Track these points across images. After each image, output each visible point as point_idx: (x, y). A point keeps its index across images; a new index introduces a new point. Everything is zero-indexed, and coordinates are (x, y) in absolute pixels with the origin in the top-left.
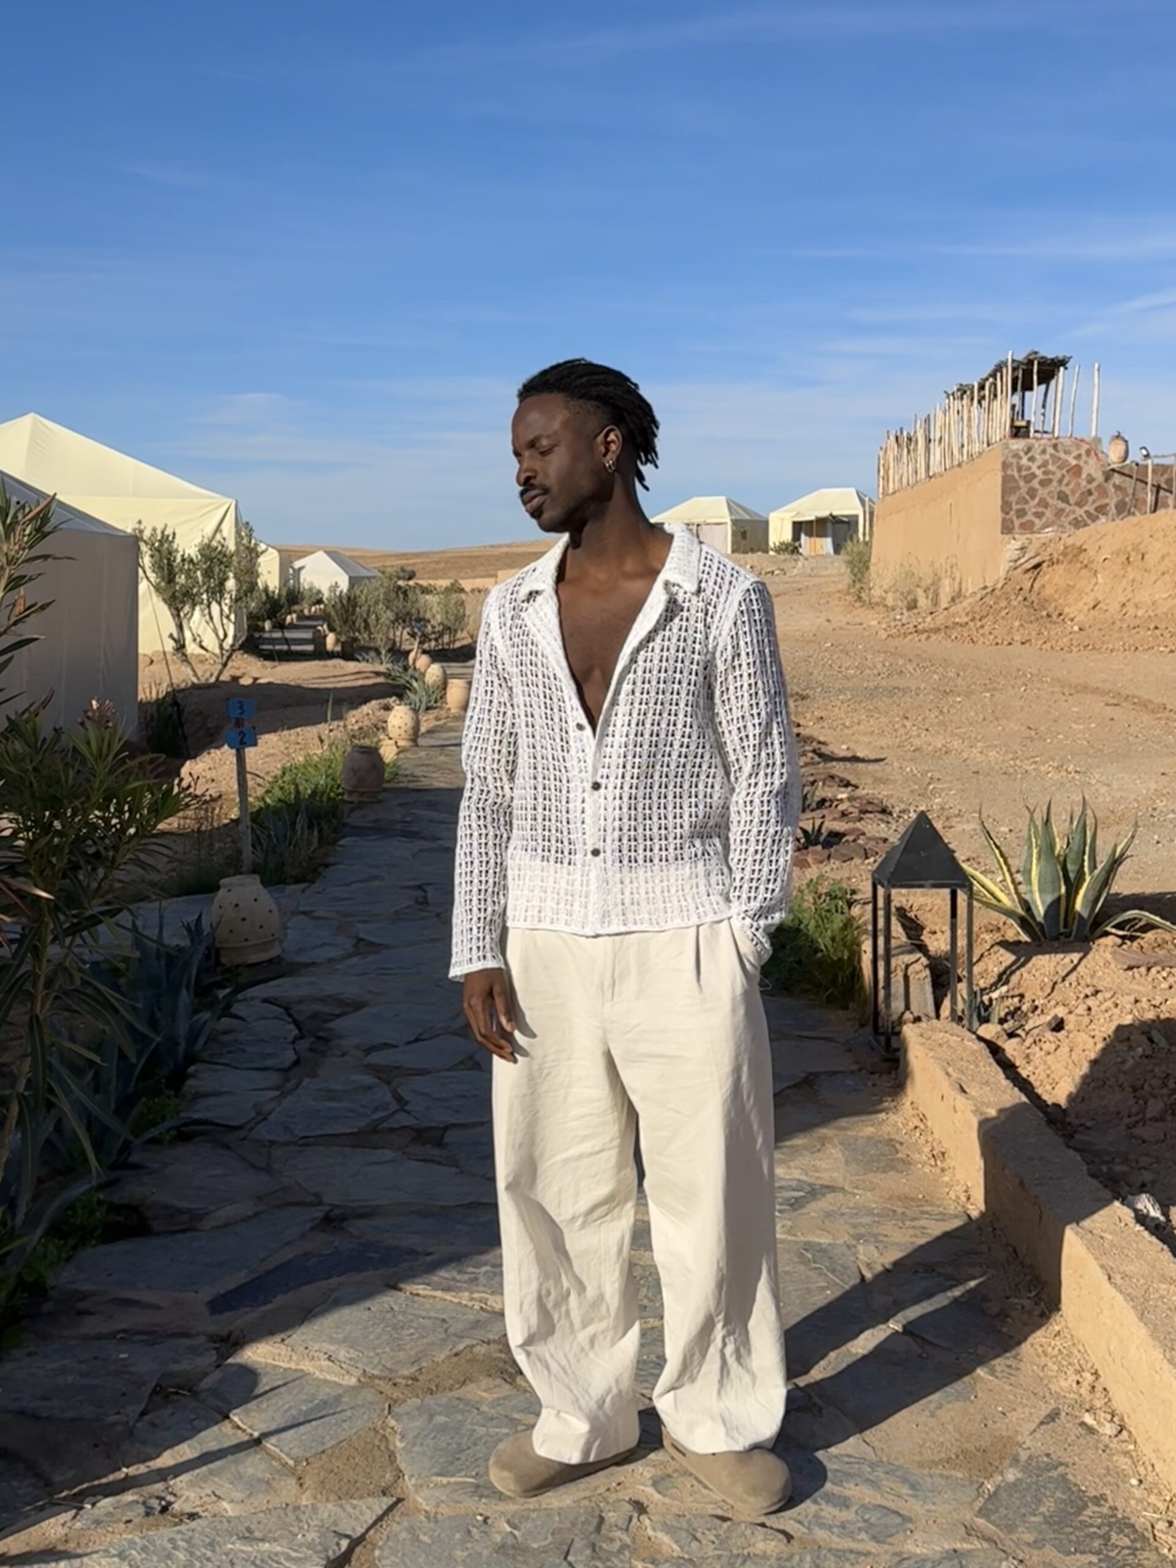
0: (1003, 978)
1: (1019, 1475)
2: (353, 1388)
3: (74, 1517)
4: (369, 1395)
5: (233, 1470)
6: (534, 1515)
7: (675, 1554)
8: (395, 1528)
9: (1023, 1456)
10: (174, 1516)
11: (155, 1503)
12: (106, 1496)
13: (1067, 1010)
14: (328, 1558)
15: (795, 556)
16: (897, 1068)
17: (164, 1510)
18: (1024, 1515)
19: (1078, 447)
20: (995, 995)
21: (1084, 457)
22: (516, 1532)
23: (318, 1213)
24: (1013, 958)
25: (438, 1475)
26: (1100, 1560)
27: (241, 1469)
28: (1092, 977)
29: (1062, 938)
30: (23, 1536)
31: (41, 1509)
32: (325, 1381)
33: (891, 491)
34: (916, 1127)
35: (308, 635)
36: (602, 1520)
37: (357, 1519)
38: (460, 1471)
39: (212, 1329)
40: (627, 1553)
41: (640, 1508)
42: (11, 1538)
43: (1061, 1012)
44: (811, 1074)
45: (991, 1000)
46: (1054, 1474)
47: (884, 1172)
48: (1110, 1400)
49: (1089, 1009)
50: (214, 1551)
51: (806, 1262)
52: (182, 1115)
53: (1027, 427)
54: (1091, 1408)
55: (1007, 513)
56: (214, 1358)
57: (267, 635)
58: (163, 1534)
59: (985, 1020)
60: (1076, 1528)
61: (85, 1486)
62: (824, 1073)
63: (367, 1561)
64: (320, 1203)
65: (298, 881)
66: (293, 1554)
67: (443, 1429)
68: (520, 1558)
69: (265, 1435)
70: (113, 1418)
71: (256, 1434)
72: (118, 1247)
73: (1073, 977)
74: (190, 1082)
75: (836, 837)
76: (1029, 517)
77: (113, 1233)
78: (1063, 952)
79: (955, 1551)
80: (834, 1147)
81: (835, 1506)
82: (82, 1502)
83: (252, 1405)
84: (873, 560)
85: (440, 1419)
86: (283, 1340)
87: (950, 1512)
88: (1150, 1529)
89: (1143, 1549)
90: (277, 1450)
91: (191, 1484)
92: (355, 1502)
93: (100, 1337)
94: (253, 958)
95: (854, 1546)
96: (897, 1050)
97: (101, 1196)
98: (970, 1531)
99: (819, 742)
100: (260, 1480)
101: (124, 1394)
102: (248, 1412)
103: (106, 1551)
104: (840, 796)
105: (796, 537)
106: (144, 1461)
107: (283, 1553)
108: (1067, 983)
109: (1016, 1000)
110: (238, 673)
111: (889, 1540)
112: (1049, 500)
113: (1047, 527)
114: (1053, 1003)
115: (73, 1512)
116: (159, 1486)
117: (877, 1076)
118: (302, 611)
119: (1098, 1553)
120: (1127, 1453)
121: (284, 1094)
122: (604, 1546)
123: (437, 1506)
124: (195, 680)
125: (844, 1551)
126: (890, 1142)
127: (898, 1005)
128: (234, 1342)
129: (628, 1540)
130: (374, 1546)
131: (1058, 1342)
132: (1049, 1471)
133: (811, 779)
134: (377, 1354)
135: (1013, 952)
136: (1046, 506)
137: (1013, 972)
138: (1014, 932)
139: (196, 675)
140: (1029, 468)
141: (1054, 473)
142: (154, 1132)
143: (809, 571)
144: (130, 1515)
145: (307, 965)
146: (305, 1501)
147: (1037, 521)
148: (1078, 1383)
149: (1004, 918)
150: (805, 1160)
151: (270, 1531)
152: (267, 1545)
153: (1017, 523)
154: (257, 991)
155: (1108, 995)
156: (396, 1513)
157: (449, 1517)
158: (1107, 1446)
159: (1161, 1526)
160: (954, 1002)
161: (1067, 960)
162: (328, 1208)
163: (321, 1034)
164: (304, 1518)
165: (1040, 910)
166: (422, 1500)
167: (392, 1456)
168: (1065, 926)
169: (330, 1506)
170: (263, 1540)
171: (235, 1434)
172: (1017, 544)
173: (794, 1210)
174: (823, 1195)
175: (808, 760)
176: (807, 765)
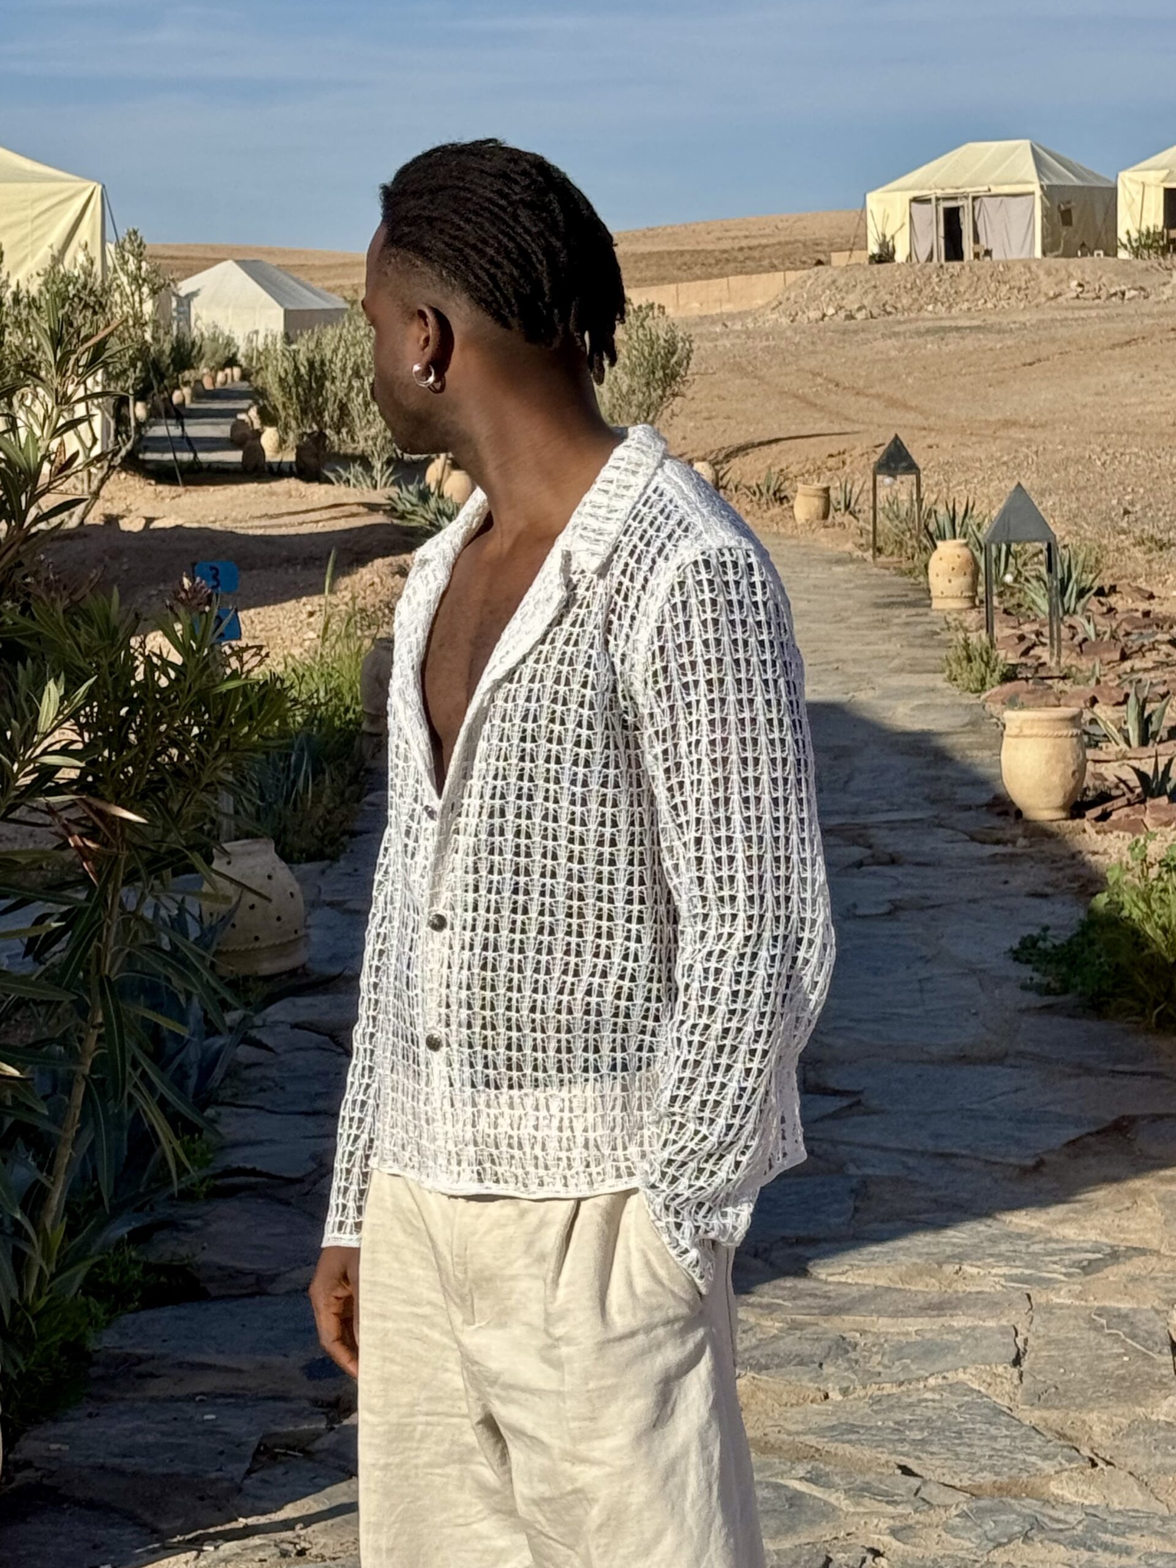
35: (221, 430)
44: (1124, 1117)
62: (1144, 1117)
173: (1087, 1274)
174: (1130, 1258)
175: (1161, 658)
176: (1157, 666)
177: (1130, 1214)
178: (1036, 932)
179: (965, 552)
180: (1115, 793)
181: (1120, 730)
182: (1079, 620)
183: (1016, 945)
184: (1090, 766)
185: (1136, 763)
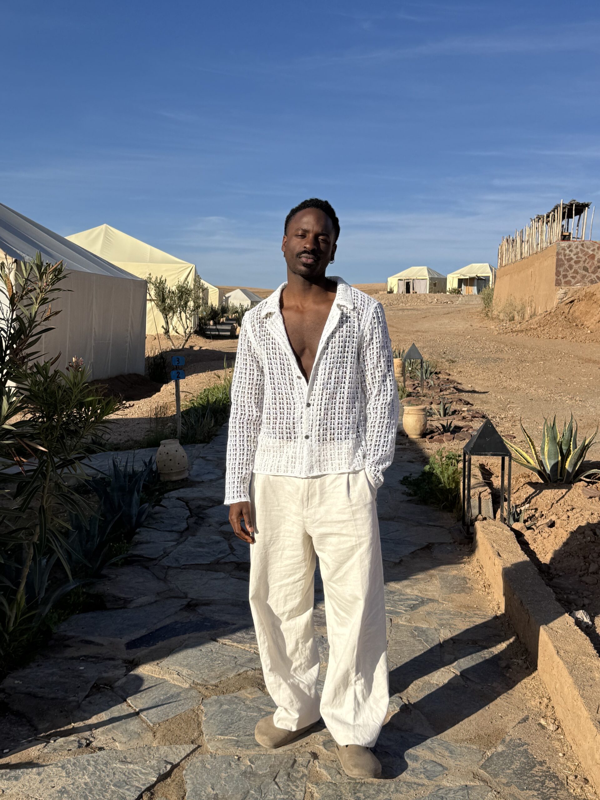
0: (528, 500)
1: (504, 749)
2: (187, 689)
3: (45, 747)
4: (194, 693)
5: (124, 727)
6: (263, 758)
7: (328, 781)
8: (195, 760)
9: (508, 739)
10: (92, 748)
11: (84, 742)
12: (61, 737)
13: (557, 517)
14: (160, 773)
15: (458, 295)
16: (472, 542)
17: (88, 745)
18: (504, 769)
19: (594, 245)
20: (523, 508)
21: (596, 251)
22: (252, 766)
23: (185, 602)
24: (534, 490)
25: (219, 735)
26: (538, 794)
27: (128, 727)
28: (572, 501)
29: (558, 482)
30: (19, 755)
31: (30, 742)
32: (175, 685)
33: (504, 265)
34: (478, 572)
35: (229, 327)
36: (295, 761)
37: (177, 755)
38: (230, 733)
39: (125, 656)
40: (305, 779)
41: (315, 756)
42: (13, 756)
43: (554, 518)
44: (430, 543)
45: (521, 510)
46: (522, 749)
47: (459, 593)
48: (554, 713)
49: (569, 517)
50: (107, 767)
51: (414, 637)
52: (129, 552)
53: (569, 236)
54: (545, 716)
55: (559, 276)
56: (125, 671)
57: (211, 327)
58: (85, 757)
59: (517, 520)
60: (529, 777)
61: (52, 731)
62: (437, 543)
63: (179, 776)
64: (186, 597)
65: (201, 442)
66: (143, 771)
67: (226, 712)
68: (252, 779)
69: (142, 710)
70: (72, 699)
71: (137, 710)
72: (89, 615)
73: (562, 501)
74: (136, 536)
75: (458, 429)
76: (569, 278)
77: (87, 608)
78: (558, 489)
79: (466, 786)
80: (437, 579)
81: (411, 760)
82: (50, 739)
83: (138, 695)
84: (494, 297)
85: (225, 707)
86: (158, 664)
87: (467, 766)
88: (565, 778)
89: (560, 789)
90: (146, 718)
91: (103, 733)
92: (177, 746)
93: (73, 658)
94: (175, 478)
95: (417, 781)
96: (473, 533)
97: (84, 590)
98: (475, 776)
99: (458, 383)
100: (135, 733)
101: (79, 687)
102: (135, 698)
103: (57, 764)
104: (463, 409)
105: (460, 286)
106: (82, 720)
107: (139, 770)
108: (559, 504)
109: (533, 511)
110: (192, 344)
111: (435, 779)
112: (579, 271)
113: (578, 283)
114: (551, 513)
115: (45, 744)
116: (88, 733)
117: (462, 546)
118: (228, 317)
119: (538, 790)
120: (559, 740)
121: (178, 544)
122: (294, 774)
123: (217, 750)
124: (173, 347)
125: (411, 783)
126: (464, 579)
127: (475, 511)
128: (135, 664)
129: (306, 772)
130: (183, 769)
131: (533, 682)
132: (519, 747)
133: (450, 400)
134: (201, 673)
135: (534, 488)
136: (577, 273)
137: (533, 497)
138: (536, 478)
139: (173, 345)
140: (570, 255)
141: (581, 258)
142: (114, 560)
143: (464, 302)
144: (71, 747)
145: (199, 483)
146: (155, 745)
147: (573, 280)
148: (540, 703)
149: (532, 471)
150: (421, 586)
151: (135, 759)
152: (132, 766)
153: (563, 281)
154: (174, 494)
155: (578, 510)
156: (197, 753)
157: (222, 756)
158: (550, 736)
159: (571, 778)
160: (502, 511)
161: (560, 493)
162: (189, 600)
163: (201, 515)
164: (152, 753)
165: (548, 468)
166: (210, 747)
167: (199, 724)
168: (561, 476)
169: (165, 748)
170: (130, 763)
171: (128, 709)
172: (561, 291)
173: (412, 611)
174: (427, 603)
175: (451, 391)
176: (450, 394)
177: (429, 583)
178: (408, 474)
179: (401, 361)
180: (435, 430)
181: (438, 411)
182: (429, 380)
183: (401, 479)
184: (429, 422)
185: (441, 422)
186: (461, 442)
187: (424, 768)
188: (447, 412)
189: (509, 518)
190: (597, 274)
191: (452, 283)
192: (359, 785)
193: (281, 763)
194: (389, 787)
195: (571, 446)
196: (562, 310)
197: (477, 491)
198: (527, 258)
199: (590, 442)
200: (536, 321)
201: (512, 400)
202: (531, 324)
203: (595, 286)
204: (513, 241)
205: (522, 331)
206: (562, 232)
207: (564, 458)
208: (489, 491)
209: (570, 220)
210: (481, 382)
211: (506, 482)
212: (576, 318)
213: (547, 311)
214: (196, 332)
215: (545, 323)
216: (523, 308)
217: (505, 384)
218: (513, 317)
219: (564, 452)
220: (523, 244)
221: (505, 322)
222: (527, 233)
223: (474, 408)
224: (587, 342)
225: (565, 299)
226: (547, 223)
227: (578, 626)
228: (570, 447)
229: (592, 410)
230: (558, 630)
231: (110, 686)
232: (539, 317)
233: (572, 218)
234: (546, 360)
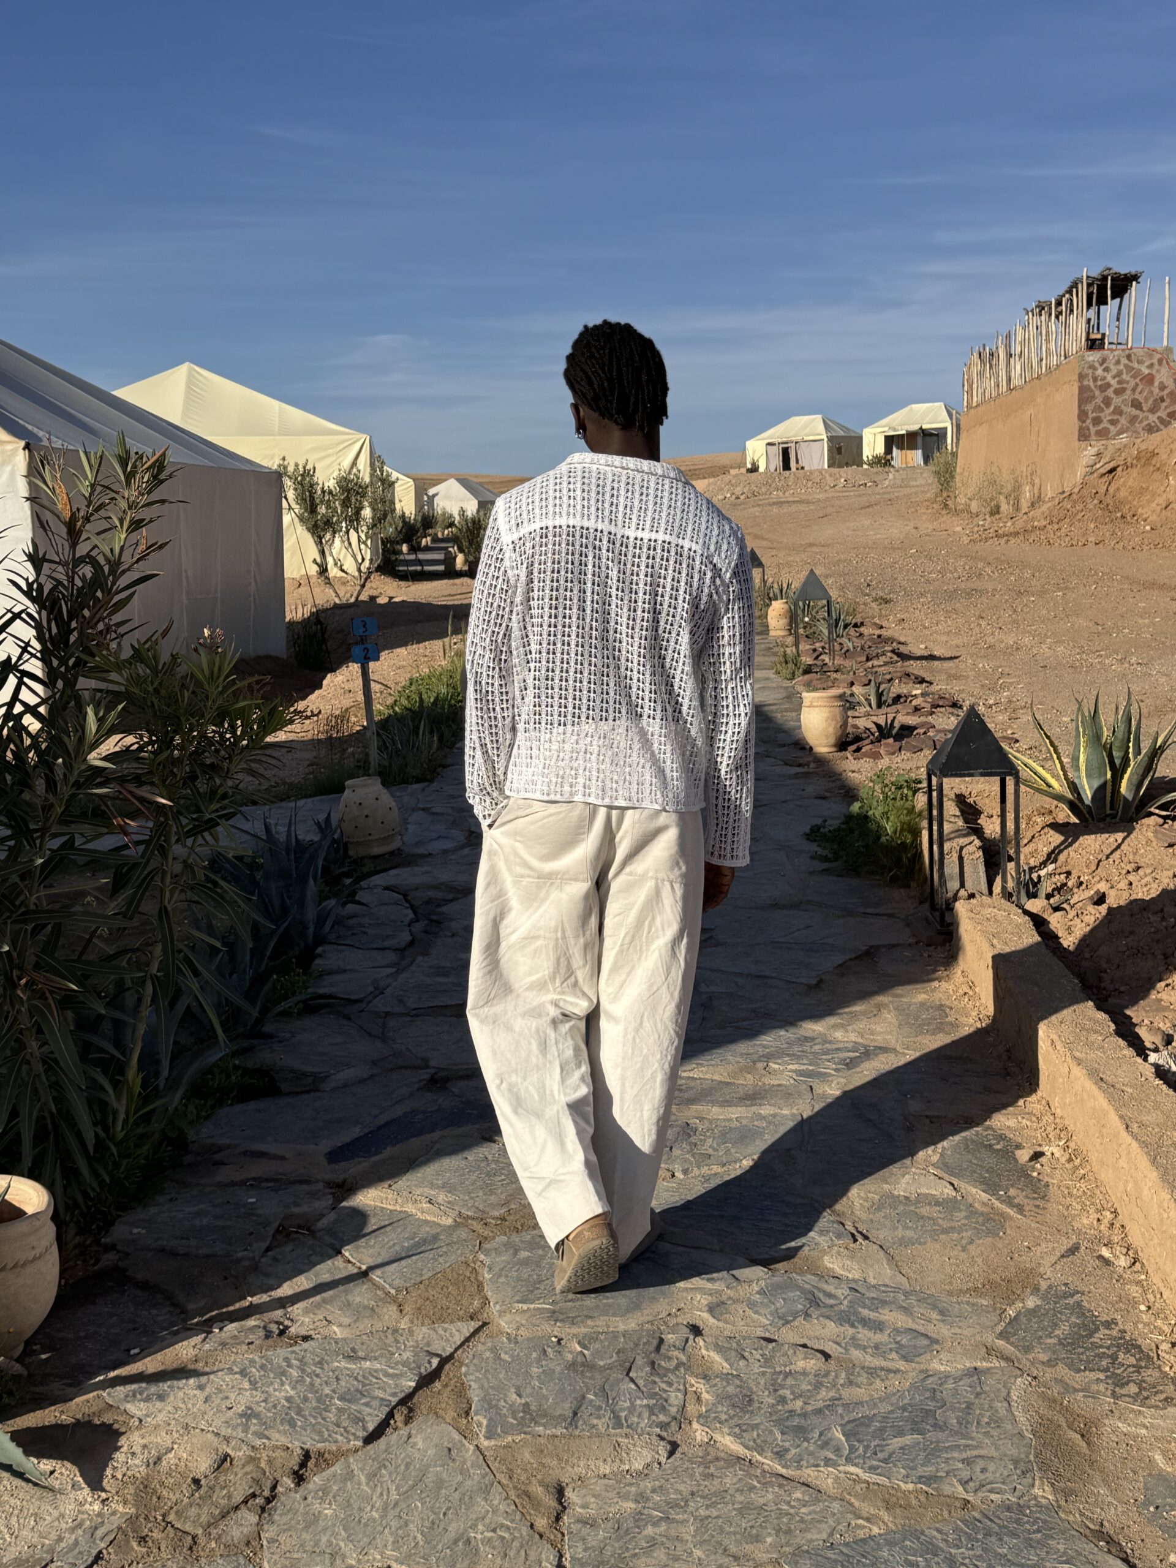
0: (1052, 856)
1: (1038, 1302)
2: (450, 1227)
3: (204, 1340)
4: (463, 1233)
5: (343, 1299)
6: (602, 1337)
7: (725, 1371)
8: (480, 1347)
9: (1044, 1285)
10: (290, 1338)
11: (274, 1328)
12: (232, 1322)
13: (1109, 885)
14: (421, 1374)
15: (887, 469)
16: (950, 940)
17: (282, 1333)
18: (1041, 1337)
19: (1151, 356)
20: (1042, 873)
21: (1156, 366)
22: (585, 1352)
23: (425, 1075)
24: (1062, 838)
25: (519, 1302)
26: (1107, 1377)
27: (350, 1298)
28: (1135, 854)
29: (1108, 819)
30: (159, 1356)
31: (176, 1330)
32: (426, 1222)
33: (975, 404)
34: (965, 994)
35: (440, 556)
36: (661, 1341)
37: (447, 1340)
38: (539, 1299)
39: (329, 1176)
40: (682, 1370)
41: (696, 1330)
42: (149, 1359)
43: (1103, 887)
44: (872, 947)
45: (1039, 877)
46: (1071, 1301)
47: (933, 1034)
48: (1126, 1236)
49: (1131, 884)
50: (322, 1369)
51: (857, 1115)
52: (309, 990)
53: (1102, 339)
54: (1109, 1243)
55: (1084, 422)
56: (330, 1202)
57: (405, 557)
58: (279, 1354)
59: (1034, 896)
60: (1087, 1349)
61: (214, 1313)
62: (884, 946)
63: (454, 1376)
64: (427, 1067)
65: (418, 781)
66: (391, 1371)
67: (526, 1262)
68: (588, 1374)
69: (371, 1268)
70: (241, 1254)
71: (364, 1267)
72: (252, 1105)
73: (1116, 855)
74: (318, 961)
75: (907, 731)
76: (1105, 424)
77: (246, 1094)
78: (1108, 832)
79: (976, 1369)
80: (889, 1012)
81: (871, 1329)
82: (211, 1327)
83: (362, 1242)
84: (958, 470)
85: (524, 1254)
86: (390, 1186)
87: (974, 1335)
88: (1154, 1348)
89: (1146, 1367)
90: (381, 1281)
91: (306, 1311)
92: (446, 1326)
93: (233, 1184)
94: (376, 851)
95: (884, 1364)
96: (951, 924)
97: (237, 1062)
98: (990, 1351)
99: (900, 643)
100: (366, 1307)
101: (251, 1233)
102: (358, 1248)
103: (230, 1369)
104: (914, 692)
105: (888, 450)
106: (266, 1291)
107: (382, 1370)
108: (1111, 860)
109: (1063, 876)
110: (375, 593)
111: (917, 1359)
112: (1124, 408)
113: (1122, 433)
114: (1097, 879)
115: (203, 1335)
116: (280, 1312)
117: (932, 948)
118: (436, 534)
119: (1106, 1370)
120: (1138, 1282)
121: (398, 972)
122: (663, 1363)
123: (518, 1329)
124: (337, 601)
125: (875, 1369)
126: (941, 1007)
127: (953, 885)
128: (349, 1188)
129: (683, 1358)
130: (462, 1364)
131: (1083, 1185)
132: (1065, 1298)
133: (888, 677)
134: (472, 1198)
135: (1062, 833)
136: (1121, 413)
137: (1061, 851)
138: (1064, 815)
139: (338, 595)
140: (1104, 378)
141: (1128, 382)
142: (284, 1005)
143: (899, 482)
144: (251, 1338)
145: (422, 856)
146: (404, 1325)
147: (1112, 428)
148: (1099, 1220)
149: (1056, 802)
150: (861, 1025)
151: (372, 1351)
152: (368, 1363)
153: (1093, 430)
154: (378, 880)
155: (1148, 871)
156: (482, 1335)
157: (528, 1339)
158: (1120, 1276)
159: (1165, 1346)
160: (1004, 880)
161: (1112, 839)
162: (433, 1071)
163: (435, 917)
164: (401, 1339)
165: (1088, 794)
166: (504, 1324)
167: (480, 1286)
168: (1112, 808)
169: (424, 1329)
170: (364, 1359)
171: (346, 1268)
172: (1091, 451)
173: (849, 1069)
174: (876, 1055)
175: (888, 659)
176: (886, 664)
177: (876, 1019)
178: (819, 822)
179: (787, 606)
180: (864, 735)
181: (867, 699)
182: (845, 641)
183: (807, 830)
184: (850, 720)
185: (874, 719)
186: (915, 756)
187: (897, 1343)
188: (884, 699)
189: (1019, 892)
190: (1159, 414)
191: (873, 444)
192: (781, 1377)
193: (637, 1345)
194: (836, 1377)
195: (1131, 750)
196: (1094, 487)
197: (955, 845)
198: (1021, 388)
199: (1165, 742)
200: (1043, 513)
201: (1007, 670)
202: (1033, 520)
203: (1156, 438)
204: (992, 355)
205: (1017, 534)
206: (1088, 334)
207: (1118, 773)
208: (977, 843)
209: (1102, 307)
210: (944, 638)
211: (1010, 825)
212: (1121, 503)
213: (1064, 492)
214: (379, 569)
215: (1062, 516)
216: (1017, 488)
217: (991, 640)
218: (998, 507)
219: (1117, 762)
220: (1012, 360)
221: (981, 517)
222: (1019, 338)
223: (934, 688)
224: (1146, 548)
225: (1098, 466)
226: (1057, 317)
227: (1161, 1079)
228: (1127, 753)
229: (1162, 680)
230: (1125, 1088)
231: (309, 1230)
232: (1050, 504)
233: (1106, 303)
234: (1066, 588)
